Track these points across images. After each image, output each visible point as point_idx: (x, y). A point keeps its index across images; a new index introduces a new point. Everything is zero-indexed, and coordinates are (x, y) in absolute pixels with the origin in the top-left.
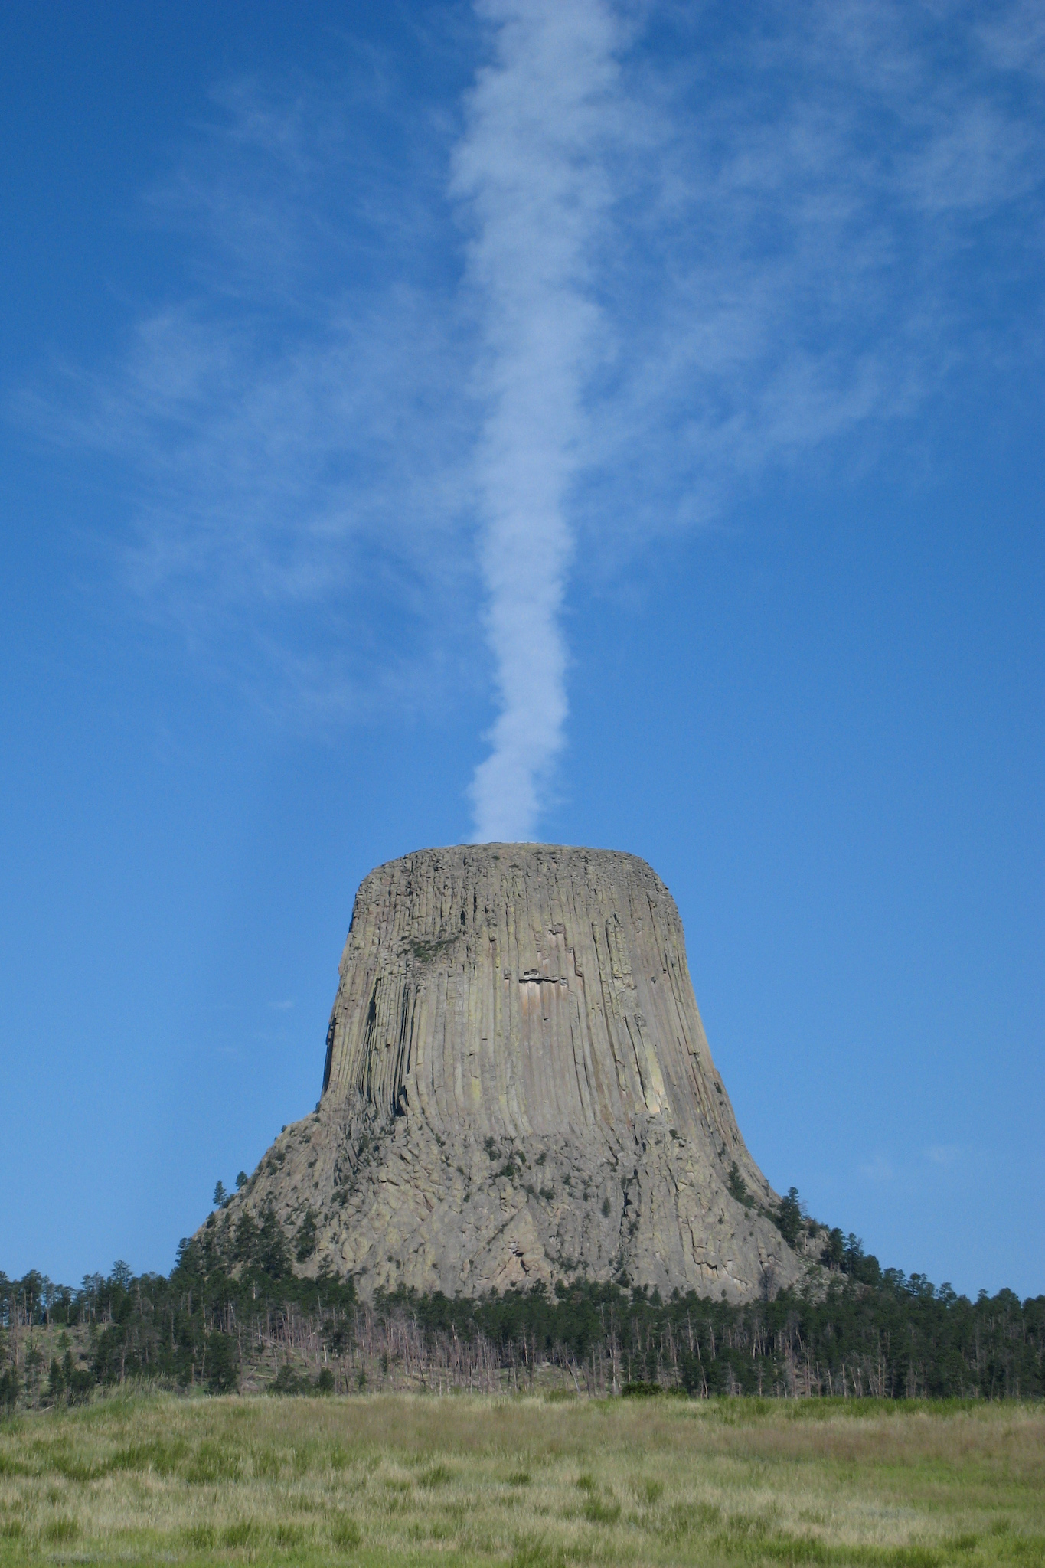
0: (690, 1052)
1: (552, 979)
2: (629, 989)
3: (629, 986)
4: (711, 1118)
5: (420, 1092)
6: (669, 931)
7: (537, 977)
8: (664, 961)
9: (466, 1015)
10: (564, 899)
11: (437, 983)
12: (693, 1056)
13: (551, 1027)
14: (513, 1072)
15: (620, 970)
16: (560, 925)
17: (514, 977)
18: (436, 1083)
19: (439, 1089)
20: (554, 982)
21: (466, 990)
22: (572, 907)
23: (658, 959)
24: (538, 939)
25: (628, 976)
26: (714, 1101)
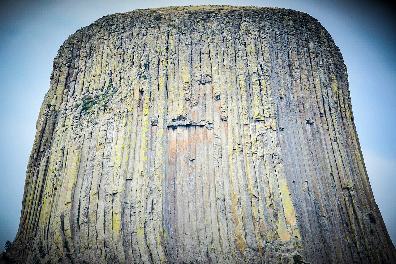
0: (343, 186)
1: (199, 124)
2: (269, 131)
3: (271, 128)
4: (361, 245)
5: (65, 228)
6: (330, 79)
7: (185, 123)
8: (321, 105)
9: (113, 158)
10: (213, 52)
11: (90, 132)
12: (346, 190)
13: (195, 167)
14: (153, 208)
15: (262, 114)
16: (208, 75)
17: (161, 124)
18: (81, 219)
19: (83, 225)
20: (202, 126)
21: (115, 137)
22: (220, 59)
23: (315, 104)
24: (186, 89)
25: (270, 120)
26: (365, 229)
